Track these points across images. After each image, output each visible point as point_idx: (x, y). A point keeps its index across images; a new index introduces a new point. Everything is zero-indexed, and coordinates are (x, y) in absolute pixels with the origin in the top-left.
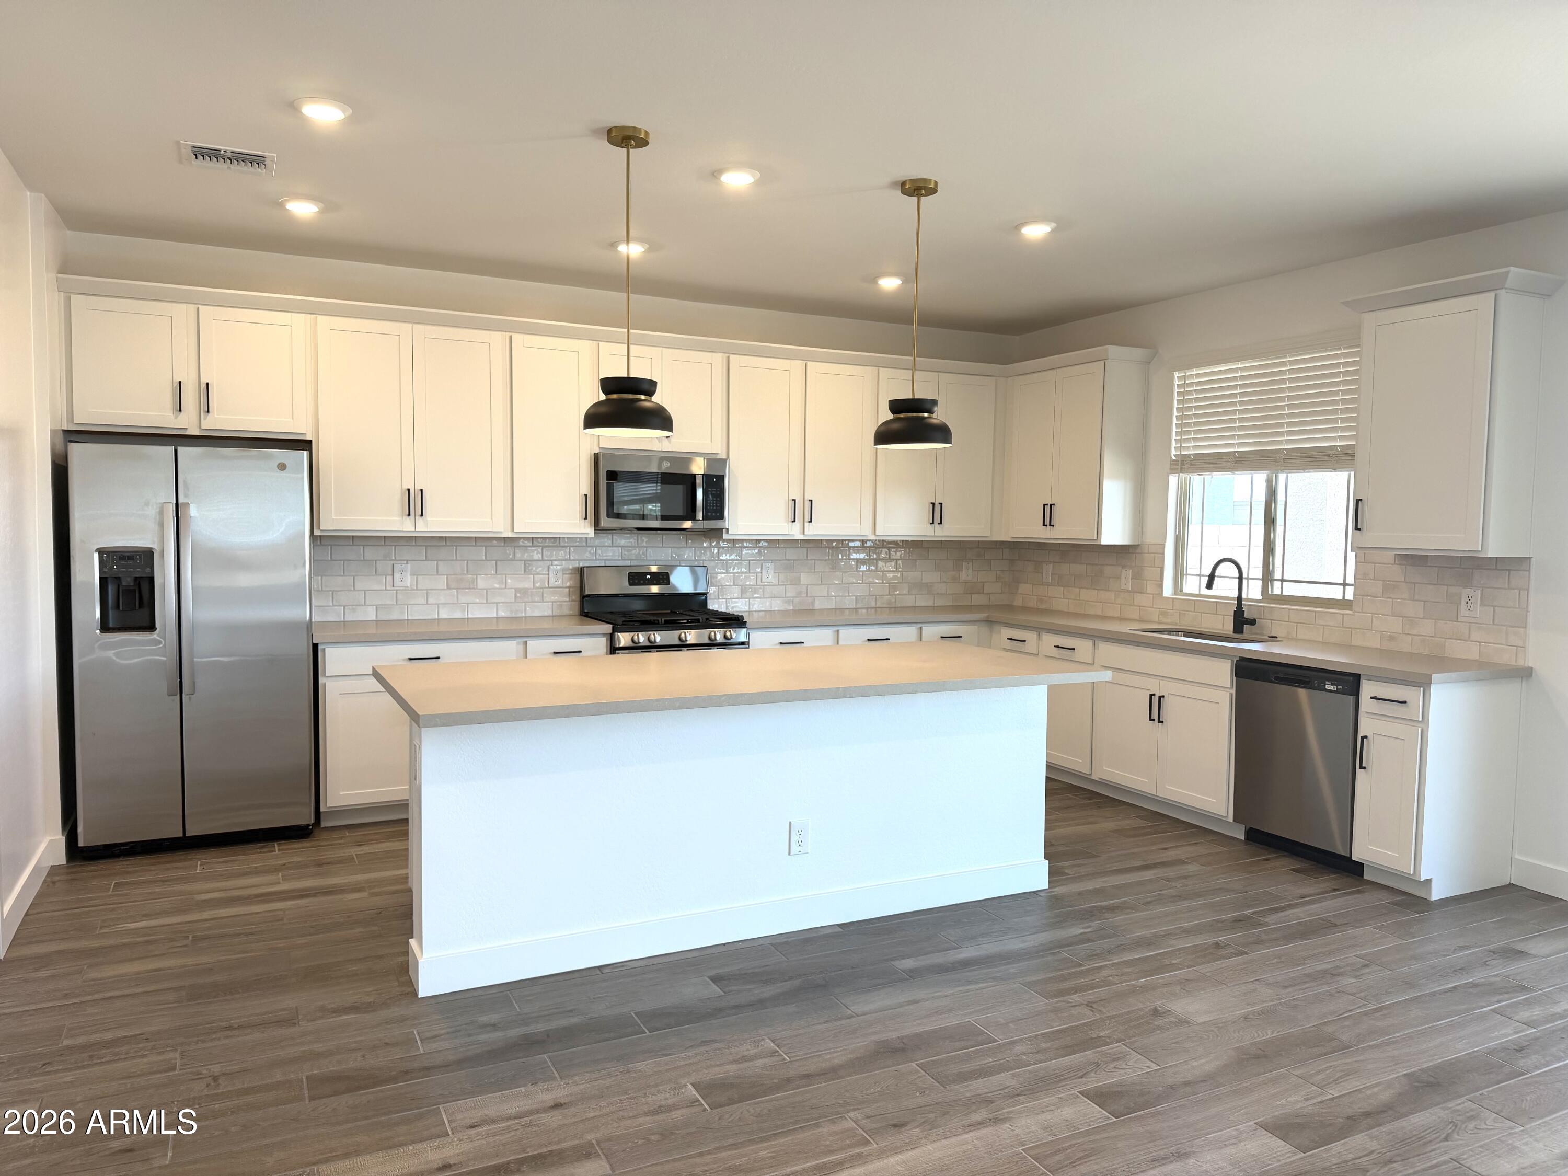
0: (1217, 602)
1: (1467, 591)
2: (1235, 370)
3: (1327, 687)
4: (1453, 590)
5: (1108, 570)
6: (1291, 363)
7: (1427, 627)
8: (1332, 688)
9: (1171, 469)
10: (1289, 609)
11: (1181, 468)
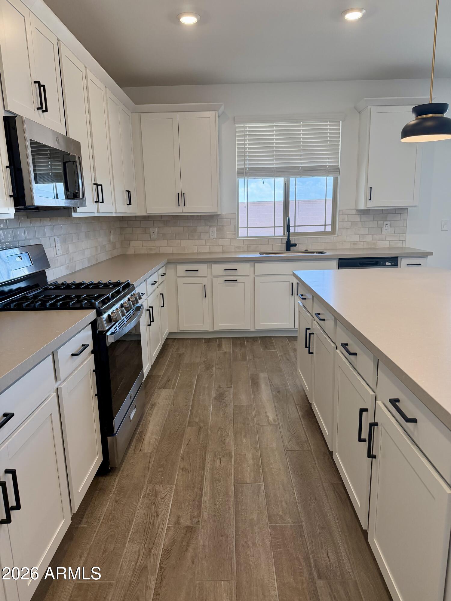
0: (269, 239)
1: (385, 223)
2: (273, 127)
3: (387, 264)
4: (379, 222)
5: (200, 229)
6: (303, 126)
7: (369, 238)
8: (389, 264)
9: (238, 175)
10: (307, 238)
11: (245, 175)
